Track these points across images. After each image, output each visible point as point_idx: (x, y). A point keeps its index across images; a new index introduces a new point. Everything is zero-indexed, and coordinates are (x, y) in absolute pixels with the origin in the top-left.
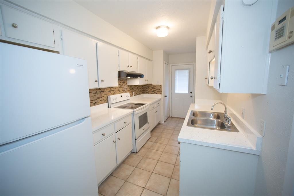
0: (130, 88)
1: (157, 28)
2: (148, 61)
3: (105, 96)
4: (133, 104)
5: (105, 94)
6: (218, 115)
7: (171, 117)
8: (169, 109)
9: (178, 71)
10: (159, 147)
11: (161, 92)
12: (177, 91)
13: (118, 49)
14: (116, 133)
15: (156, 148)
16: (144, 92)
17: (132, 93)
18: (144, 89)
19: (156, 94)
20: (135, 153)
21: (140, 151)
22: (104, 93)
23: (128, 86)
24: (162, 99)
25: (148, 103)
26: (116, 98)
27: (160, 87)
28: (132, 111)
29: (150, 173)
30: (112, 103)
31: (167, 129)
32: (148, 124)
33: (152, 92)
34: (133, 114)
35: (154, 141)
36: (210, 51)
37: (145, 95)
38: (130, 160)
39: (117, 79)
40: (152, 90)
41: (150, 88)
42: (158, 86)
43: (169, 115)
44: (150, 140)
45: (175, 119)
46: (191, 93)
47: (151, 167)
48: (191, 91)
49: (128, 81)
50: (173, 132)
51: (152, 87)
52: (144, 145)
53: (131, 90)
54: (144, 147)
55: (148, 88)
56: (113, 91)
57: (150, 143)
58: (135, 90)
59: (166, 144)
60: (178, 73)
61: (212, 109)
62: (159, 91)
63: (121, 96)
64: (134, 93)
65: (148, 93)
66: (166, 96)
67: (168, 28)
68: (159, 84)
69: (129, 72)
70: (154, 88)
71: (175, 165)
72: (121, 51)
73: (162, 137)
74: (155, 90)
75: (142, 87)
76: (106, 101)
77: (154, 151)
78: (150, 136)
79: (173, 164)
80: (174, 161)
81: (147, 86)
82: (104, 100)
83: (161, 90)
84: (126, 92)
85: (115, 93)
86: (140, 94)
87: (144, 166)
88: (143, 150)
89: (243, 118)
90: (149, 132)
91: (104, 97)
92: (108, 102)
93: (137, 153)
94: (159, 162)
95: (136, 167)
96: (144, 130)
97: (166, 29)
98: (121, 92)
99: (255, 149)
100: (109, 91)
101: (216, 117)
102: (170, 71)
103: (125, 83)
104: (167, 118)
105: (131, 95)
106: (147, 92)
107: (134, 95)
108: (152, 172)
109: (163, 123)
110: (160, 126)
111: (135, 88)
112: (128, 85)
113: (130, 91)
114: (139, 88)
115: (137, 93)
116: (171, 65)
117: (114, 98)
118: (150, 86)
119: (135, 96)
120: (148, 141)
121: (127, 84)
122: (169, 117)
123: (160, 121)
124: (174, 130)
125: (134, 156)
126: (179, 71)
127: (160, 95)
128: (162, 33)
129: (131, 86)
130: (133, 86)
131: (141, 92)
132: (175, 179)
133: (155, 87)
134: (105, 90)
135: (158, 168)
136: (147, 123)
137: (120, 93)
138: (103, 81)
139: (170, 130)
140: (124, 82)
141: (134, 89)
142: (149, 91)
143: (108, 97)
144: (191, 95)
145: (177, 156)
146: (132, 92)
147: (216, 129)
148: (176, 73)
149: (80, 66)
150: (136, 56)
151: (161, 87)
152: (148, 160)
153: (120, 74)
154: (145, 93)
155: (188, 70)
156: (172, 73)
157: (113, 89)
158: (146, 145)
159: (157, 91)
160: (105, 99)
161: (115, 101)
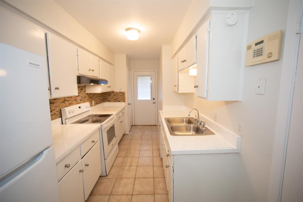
0: (89, 97)
1: (127, 29)
2: (110, 65)
3: (58, 109)
4: (96, 116)
5: (57, 107)
6: (189, 120)
7: (135, 125)
8: (132, 117)
9: (140, 77)
10: (131, 162)
11: (125, 99)
12: (140, 98)
13: (76, 47)
14: (82, 158)
15: (128, 164)
16: (104, 100)
17: (92, 103)
18: (105, 97)
19: (119, 102)
20: (104, 176)
21: (111, 172)
22: (55, 104)
23: (87, 94)
24: (126, 108)
25: (114, 113)
26: (74, 110)
27: (123, 94)
28: (100, 125)
29: (130, 197)
30: (68, 117)
31: (134, 139)
32: (116, 137)
33: (114, 99)
34: (100, 129)
35: (124, 156)
36: (184, 60)
37: (106, 104)
38: (101, 188)
39: (76, 85)
40: (114, 98)
41: (112, 95)
42: (121, 93)
43: (133, 124)
44: (118, 156)
45: (139, 127)
46: (154, 99)
47: (129, 189)
48: (154, 98)
49: (86, 88)
50: (141, 142)
51: (114, 94)
52: (114, 163)
53: (91, 99)
54: (114, 165)
55: (110, 95)
56: (68, 101)
57: (120, 160)
58: (95, 98)
59: (138, 156)
60: (140, 80)
61: (189, 116)
62: (123, 98)
63: (80, 107)
64: (93, 102)
65: (110, 102)
66: (129, 104)
67: (139, 31)
68: (123, 91)
69: (90, 77)
70: (117, 96)
71: (154, 178)
72: (79, 49)
73: (131, 150)
74: (118, 97)
75: (102, 95)
76: (58, 116)
77: (127, 168)
78: (118, 151)
79: (151, 177)
80: (152, 173)
81: (108, 93)
82: (55, 114)
83: (124, 97)
84: (85, 102)
85: (70, 104)
86: (100, 103)
87: (120, 190)
88: (113, 170)
89: (216, 122)
90: (117, 146)
91: (54, 110)
92: (61, 117)
93: (107, 175)
94: (136, 179)
95: (110, 195)
96: (112, 145)
97: (137, 32)
98: (78, 102)
99: (236, 148)
100: (62, 101)
101: (187, 122)
102: (131, 77)
103: (83, 91)
104: (131, 127)
105: (91, 105)
106: (107, 100)
107: (93, 104)
108: (132, 195)
109: (128, 133)
110: (126, 136)
111: (95, 96)
112: (87, 92)
113: (89, 100)
114: (100, 96)
115: (97, 102)
116: (132, 71)
117: (70, 111)
118: (112, 94)
119: (95, 105)
120: (117, 157)
121: (85, 91)
122: (132, 126)
123: (125, 132)
124: (142, 139)
125: (105, 180)
126: (142, 77)
127: (124, 103)
128: (133, 37)
129: (90, 94)
130: (93, 94)
131: (101, 100)
132: (158, 194)
133: (118, 94)
134: (57, 101)
135: (138, 188)
136: (114, 136)
137: (77, 104)
138: (58, 89)
139: (137, 139)
140: (81, 89)
141: (93, 97)
142: (110, 99)
143: (61, 110)
144: (154, 101)
145: (153, 167)
146: (91, 101)
147: (193, 135)
148: (138, 79)
149: (34, 66)
150: (97, 59)
151: (125, 94)
152: (124, 181)
153: (80, 79)
154: (105, 102)
155: (150, 77)
156: (134, 79)
157: (67, 99)
158: (116, 163)
159: (120, 99)
160: (58, 113)
161: (72, 115)
